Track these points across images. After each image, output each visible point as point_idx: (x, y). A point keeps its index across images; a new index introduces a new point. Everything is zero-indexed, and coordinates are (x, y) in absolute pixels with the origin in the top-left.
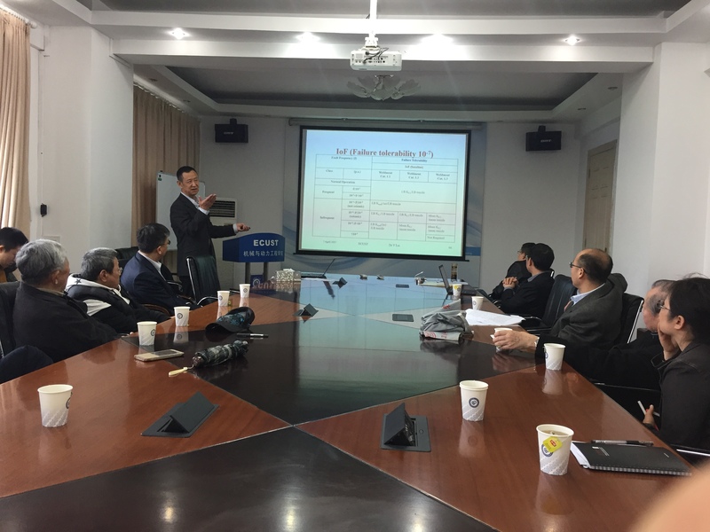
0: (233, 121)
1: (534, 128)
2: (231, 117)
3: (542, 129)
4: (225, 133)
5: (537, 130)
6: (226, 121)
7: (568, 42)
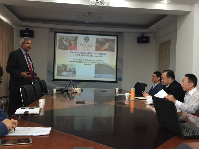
0: (28, 29)
1: (140, 35)
2: (27, 28)
3: (142, 35)
4: (25, 33)
5: (141, 36)
6: (24, 29)
7: (164, 2)
